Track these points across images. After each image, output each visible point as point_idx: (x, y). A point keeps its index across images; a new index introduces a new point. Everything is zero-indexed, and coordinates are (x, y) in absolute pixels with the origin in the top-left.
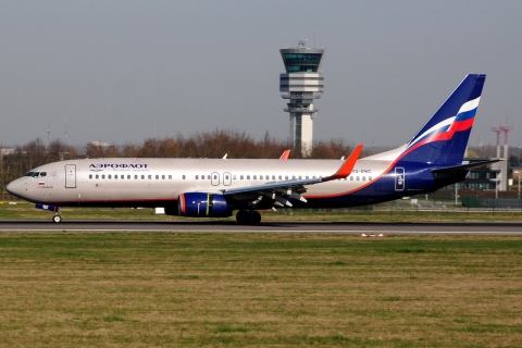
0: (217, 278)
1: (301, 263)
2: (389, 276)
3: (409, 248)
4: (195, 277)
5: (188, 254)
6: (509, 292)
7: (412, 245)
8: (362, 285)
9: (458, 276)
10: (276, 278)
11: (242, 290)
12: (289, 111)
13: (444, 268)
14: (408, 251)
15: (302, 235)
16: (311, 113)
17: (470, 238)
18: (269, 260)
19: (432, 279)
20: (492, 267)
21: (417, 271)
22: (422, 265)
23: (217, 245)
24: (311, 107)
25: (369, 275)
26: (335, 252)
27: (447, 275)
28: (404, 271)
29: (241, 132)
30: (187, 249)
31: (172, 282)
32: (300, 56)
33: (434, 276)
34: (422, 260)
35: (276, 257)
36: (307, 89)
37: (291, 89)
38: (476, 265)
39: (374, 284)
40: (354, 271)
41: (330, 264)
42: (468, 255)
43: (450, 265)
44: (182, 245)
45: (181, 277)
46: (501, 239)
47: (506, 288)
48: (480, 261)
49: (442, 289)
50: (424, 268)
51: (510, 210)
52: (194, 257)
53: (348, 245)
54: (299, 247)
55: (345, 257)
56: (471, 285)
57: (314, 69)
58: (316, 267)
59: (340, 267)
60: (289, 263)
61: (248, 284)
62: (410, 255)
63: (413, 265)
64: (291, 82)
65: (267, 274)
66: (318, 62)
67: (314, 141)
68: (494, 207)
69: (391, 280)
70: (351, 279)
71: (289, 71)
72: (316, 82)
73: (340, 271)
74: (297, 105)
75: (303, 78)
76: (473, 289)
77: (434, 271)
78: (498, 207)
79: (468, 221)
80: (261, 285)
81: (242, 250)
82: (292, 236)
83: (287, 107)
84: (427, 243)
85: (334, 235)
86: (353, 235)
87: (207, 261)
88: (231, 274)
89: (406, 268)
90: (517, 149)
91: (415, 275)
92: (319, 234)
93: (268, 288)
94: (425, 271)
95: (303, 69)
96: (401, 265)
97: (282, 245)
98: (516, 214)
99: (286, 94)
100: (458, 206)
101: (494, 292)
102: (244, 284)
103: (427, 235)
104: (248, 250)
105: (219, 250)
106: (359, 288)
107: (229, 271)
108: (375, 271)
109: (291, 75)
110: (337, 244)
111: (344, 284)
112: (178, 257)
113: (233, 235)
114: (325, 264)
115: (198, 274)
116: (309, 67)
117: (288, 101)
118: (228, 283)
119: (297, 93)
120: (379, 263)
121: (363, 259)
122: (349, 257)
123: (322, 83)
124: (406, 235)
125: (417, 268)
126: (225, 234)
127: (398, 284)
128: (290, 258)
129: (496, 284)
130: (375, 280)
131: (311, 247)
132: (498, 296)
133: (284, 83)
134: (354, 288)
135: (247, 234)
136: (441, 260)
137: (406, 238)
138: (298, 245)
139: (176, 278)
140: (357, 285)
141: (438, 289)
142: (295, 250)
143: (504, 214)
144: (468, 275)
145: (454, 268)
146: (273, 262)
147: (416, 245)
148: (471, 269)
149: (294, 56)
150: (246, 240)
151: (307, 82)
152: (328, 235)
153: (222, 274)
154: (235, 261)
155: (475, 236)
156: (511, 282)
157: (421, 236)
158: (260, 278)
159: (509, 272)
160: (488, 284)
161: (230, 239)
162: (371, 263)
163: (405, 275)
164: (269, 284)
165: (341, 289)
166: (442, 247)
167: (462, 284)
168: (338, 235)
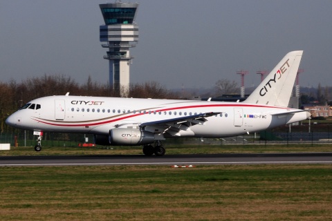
0: (48, 206)
1: (122, 191)
2: (198, 201)
3: (215, 177)
4: (28, 206)
5: (22, 185)
6: (302, 214)
7: (218, 174)
8: (175, 210)
9: (259, 200)
10: (100, 205)
11: (71, 216)
12: (108, 58)
13: (246, 194)
14: (214, 180)
15: (122, 167)
16: (127, 60)
17: (268, 167)
18: (94, 190)
19: (236, 204)
20: (288, 192)
21: (223, 197)
22: (227, 191)
23: (47, 177)
24: (128, 55)
25: (181, 201)
26: (151, 182)
27: (248, 201)
28: (211, 197)
29: (66, 78)
30: (21, 181)
31: (8, 210)
32: (117, 10)
33: (237, 201)
34: (227, 187)
35: (99, 187)
36: (123, 39)
37: (110, 39)
38: (274, 191)
39: (186, 209)
40: (168, 197)
41: (147, 192)
42: (266, 182)
43: (251, 190)
44: (17, 178)
45: (16, 206)
46: (295, 168)
47: (300, 210)
48: (277, 187)
49: (245, 212)
50: (229, 194)
51: (302, 142)
52: (27, 188)
53: (163, 175)
54: (120, 177)
55: (160, 185)
56: (270, 208)
57: (130, 22)
58: (135, 195)
59: (156, 195)
60: (110, 192)
61: (76, 211)
62: (217, 183)
63: (219, 191)
64: (110, 33)
65: (92, 202)
66: (133, 16)
67: (131, 85)
68: (288, 140)
69: (200, 205)
70: (166, 205)
71: (108, 24)
72: (131, 33)
73: (155, 198)
74: (115, 53)
75: (120, 30)
76: (271, 212)
77: (237, 197)
78: (291, 139)
79: (266, 152)
80: (87, 211)
81: (69, 181)
82: (113, 168)
83: (106, 54)
84: (231, 173)
85: (149, 166)
86: (166, 166)
87: (39, 191)
88: (60, 202)
89: (213, 194)
90: (306, 89)
91: (221, 200)
92: (136, 166)
93: (93, 214)
94: (230, 197)
95: (120, 22)
96: (209, 192)
97: (104, 176)
98: (307, 146)
99: (106, 43)
100: (257, 139)
101: (290, 214)
102: (71, 211)
103: (231, 165)
104: (75, 181)
105: (48, 181)
106: (173, 212)
107: (59, 199)
108: (186, 197)
109: (110, 27)
110: (153, 174)
111: (159, 210)
112: (13, 188)
113: (61, 168)
114: (142, 192)
115: (31, 203)
116: (125, 20)
117: (108, 50)
118: (58, 210)
119: (115, 42)
120: (190, 190)
121: (175, 187)
122: (162, 186)
123: (137, 33)
124: (213, 165)
125: (223, 194)
126: (54, 167)
127: (207, 209)
128: (111, 187)
129: (291, 207)
130: (186, 205)
131: (130, 177)
132: (294, 217)
133: (104, 33)
134: (168, 213)
135: (74, 167)
136: (244, 187)
137: (212, 168)
138: (119, 176)
139: (11, 207)
140: (171, 210)
141: (241, 212)
142: (116, 180)
143: (297, 146)
144: (267, 200)
145: (255, 194)
146: (97, 191)
147: (222, 174)
148: (270, 194)
149: (112, 10)
150: (73, 173)
151: (123, 33)
152: (145, 166)
153: (52, 203)
154: (63, 190)
155: (272, 165)
156: (304, 205)
157: (226, 166)
158: (86, 205)
159: (302, 196)
160: (284, 207)
161: (59, 171)
162: (183, 191)
163: (212, 201)
164: (94, 211)
165: (157, 214)
166: (244, 175)
167: (262, 208)
168: (153, 166)
